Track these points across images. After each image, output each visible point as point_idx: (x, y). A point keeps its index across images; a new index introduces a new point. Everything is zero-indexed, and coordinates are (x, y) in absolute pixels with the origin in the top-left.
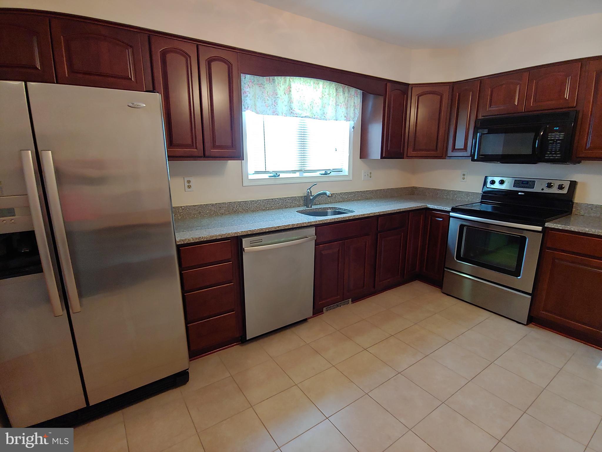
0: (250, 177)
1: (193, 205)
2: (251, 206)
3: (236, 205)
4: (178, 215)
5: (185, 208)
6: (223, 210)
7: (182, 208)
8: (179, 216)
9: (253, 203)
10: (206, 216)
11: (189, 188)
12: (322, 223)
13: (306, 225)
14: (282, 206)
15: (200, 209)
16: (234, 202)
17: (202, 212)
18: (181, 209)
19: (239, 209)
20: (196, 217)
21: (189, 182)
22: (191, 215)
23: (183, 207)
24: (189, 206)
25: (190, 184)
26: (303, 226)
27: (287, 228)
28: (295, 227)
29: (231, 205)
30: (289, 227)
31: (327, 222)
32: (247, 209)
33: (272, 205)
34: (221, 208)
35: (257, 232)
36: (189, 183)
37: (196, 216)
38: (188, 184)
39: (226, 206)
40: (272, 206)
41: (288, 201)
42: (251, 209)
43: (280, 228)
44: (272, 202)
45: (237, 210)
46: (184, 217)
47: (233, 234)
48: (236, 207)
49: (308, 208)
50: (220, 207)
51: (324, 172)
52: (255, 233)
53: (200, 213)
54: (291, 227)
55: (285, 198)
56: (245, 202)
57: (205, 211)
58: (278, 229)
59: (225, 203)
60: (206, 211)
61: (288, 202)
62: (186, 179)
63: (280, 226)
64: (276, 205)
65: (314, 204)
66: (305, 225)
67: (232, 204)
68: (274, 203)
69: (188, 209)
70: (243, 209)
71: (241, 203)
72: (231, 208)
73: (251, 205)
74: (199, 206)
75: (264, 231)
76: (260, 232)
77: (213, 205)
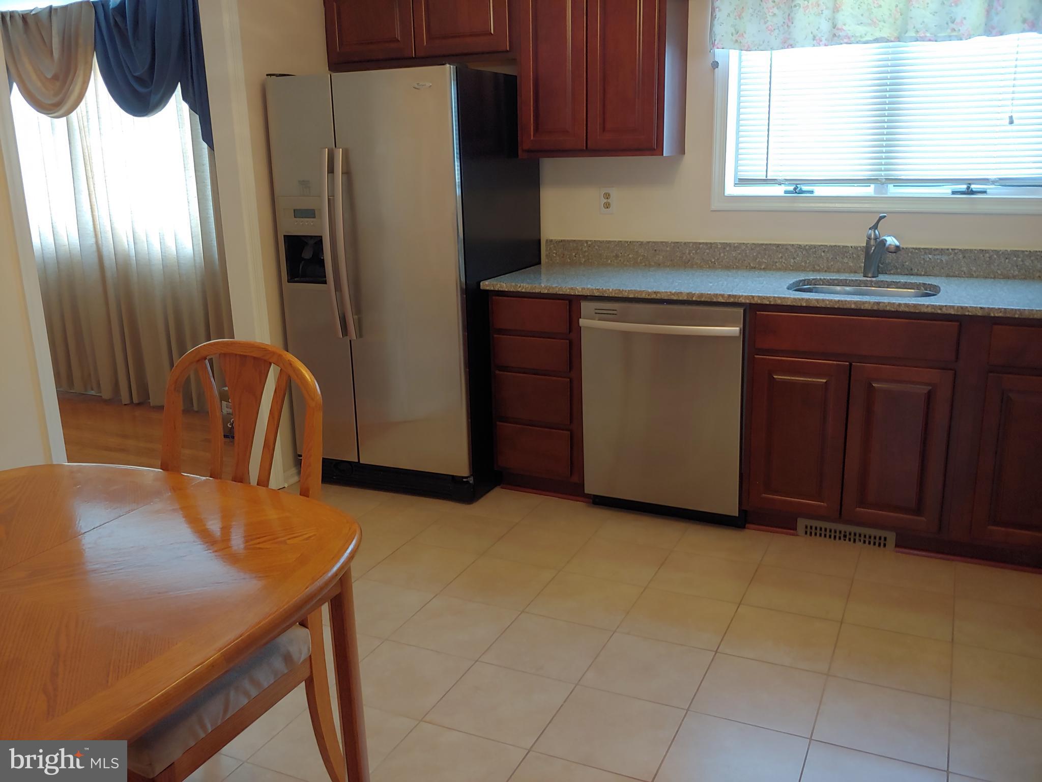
0: (731, 189)
1: (606, 241)
2: (722, 255)
3: (689, 250)
4: (581, 256)
5: (592, 244)
6: (661, 257)
7: (587, 243)
8: (583, 258)
9: (727, 249)
10: (628, 263)
11: (607, 208)
12: (768, 303)
13: (723, 301)
14: (803, 264)
15: (618, 248)
16: (685, 243)
17: (620, 255)
18: (585, 245)
19: (694, 258)
20: (610, 264)
21: (607, 196)
22: (601, 259)
23: (589, 243)
24: (599, 241)
25: (609, 201)
26: (715, 300)
27: (675, 298)
28: (694, 299)
29: (678, 248)
30: (681, 298)
31: (784, 304)
32: (713, 260)
33: (776, 260)
34: (657, 252)
35: (611, 296)
36: (607, 198)
37: (609, 261)
38: (606, 201)
39: (668, 249)
40: (776, 262)
41: (823, 254)
42: (722, 261)
43: (659, 295)
44: (777, 251)
45: (689, 261)
46: (590, 261)
47: (568, 290)
48: (689, 254)
49: (865, 279)
50: (655, 250)
51: (963, 187)
52: (606, 295)
53: (617, 256)
54: (685, 298)
55: (815, 247)
56: (710, 246)
57: (626, 255)
58: (654, 296)
59: (666, 243)
60: (629, 255)
61: (821, 257)
62: (604, 191)
63: (658, 292)
64: (786, 260)
65: (907, 273)
66: (719, 300)
67: (681, 245)
68: (780, 255)
69: (598, 246)
70: (703, 259)
71: (701, 246)
72: (678, 254)
73: (724, 252)
74: (616, 243)
75: (625, 295)
76: (616, 296)
77: (641, 243)
